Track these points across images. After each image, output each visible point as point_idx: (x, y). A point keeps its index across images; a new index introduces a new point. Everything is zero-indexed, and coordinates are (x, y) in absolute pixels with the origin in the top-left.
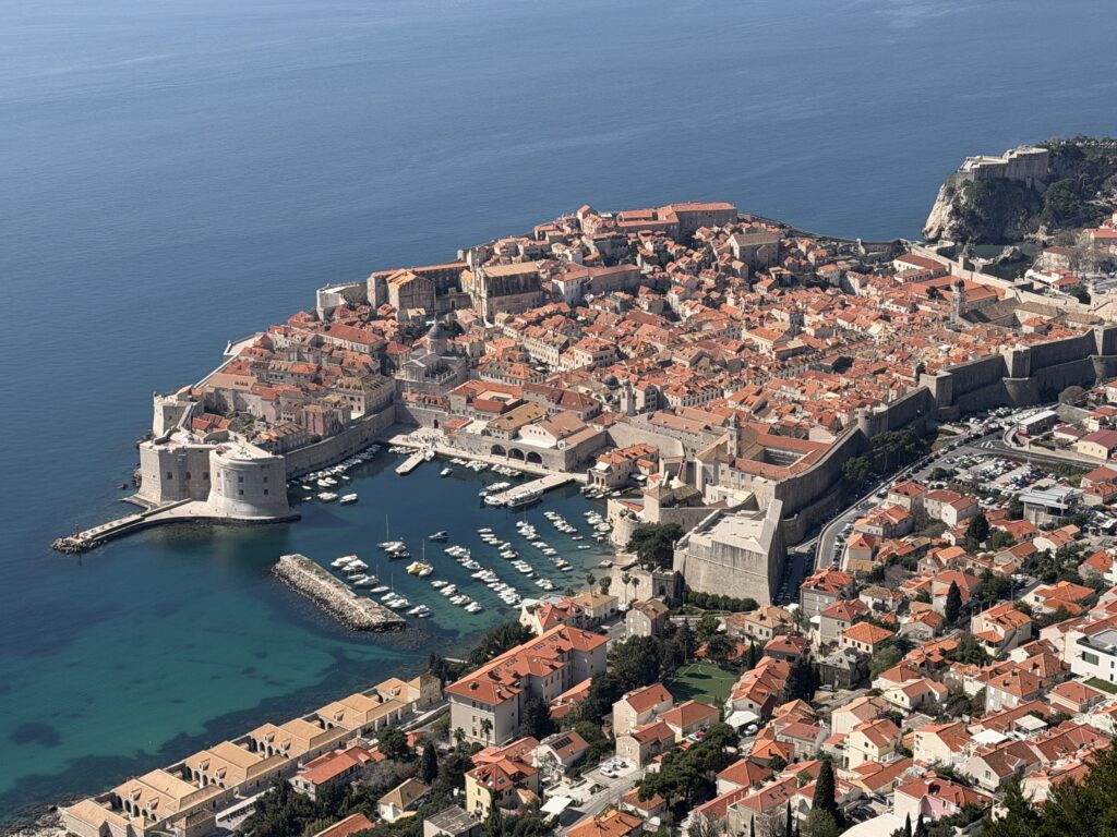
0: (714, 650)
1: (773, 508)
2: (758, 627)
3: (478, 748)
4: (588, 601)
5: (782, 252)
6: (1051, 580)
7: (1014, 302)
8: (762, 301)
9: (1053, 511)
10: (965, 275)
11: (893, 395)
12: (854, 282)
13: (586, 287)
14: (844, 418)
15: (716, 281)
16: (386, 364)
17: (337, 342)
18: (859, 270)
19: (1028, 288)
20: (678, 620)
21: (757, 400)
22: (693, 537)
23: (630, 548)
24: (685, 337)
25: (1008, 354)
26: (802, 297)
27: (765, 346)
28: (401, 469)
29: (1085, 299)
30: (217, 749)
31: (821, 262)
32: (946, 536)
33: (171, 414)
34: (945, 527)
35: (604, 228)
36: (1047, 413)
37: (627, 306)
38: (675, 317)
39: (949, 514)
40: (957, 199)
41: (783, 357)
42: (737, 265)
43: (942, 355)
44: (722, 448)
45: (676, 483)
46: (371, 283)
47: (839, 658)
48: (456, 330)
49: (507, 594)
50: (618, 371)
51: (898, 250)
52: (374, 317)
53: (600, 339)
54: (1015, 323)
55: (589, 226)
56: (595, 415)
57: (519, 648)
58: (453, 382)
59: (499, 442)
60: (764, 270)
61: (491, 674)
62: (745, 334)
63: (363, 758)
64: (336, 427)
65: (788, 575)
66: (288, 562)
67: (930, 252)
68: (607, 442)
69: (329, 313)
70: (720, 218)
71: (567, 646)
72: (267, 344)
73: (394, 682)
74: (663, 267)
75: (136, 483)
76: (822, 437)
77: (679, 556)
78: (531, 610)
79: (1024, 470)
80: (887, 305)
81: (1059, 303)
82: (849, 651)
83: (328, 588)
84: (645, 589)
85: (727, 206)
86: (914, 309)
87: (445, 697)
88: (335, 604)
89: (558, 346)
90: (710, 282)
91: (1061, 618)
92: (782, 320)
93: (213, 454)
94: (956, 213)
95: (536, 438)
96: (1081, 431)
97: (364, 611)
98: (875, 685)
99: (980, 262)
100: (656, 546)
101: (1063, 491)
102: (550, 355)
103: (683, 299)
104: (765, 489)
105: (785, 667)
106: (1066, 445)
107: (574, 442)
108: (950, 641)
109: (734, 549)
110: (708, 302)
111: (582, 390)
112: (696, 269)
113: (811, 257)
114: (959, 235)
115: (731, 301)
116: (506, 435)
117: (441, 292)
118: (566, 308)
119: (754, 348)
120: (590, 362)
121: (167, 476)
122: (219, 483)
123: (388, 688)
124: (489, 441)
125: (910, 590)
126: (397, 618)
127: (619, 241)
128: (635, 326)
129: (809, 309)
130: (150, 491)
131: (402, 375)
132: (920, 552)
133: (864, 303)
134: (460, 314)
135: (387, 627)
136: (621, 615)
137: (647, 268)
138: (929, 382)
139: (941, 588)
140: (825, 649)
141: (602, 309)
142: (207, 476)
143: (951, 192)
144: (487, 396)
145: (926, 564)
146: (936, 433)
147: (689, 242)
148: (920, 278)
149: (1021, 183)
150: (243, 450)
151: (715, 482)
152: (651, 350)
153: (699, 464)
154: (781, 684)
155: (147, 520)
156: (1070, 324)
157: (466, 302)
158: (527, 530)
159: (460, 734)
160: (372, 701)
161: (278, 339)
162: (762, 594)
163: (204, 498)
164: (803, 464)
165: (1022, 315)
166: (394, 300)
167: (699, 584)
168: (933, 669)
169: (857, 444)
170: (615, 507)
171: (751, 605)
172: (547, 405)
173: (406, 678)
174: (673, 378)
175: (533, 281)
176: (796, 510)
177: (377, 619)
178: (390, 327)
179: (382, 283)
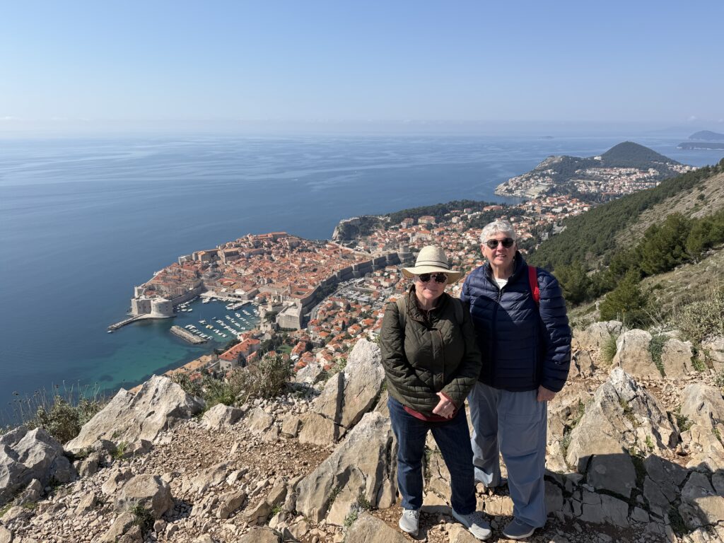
0: (287, 341)
1: (300, 306)
2: (297, 335)
3: (227, 372)
4: (255, 332)
5: (299, 244)
6: (365, 318)
7: (354, 254)
8: (295, 256)
9: (365, 302)
10: (343, 248)
11: (327, 277)
12: (317, 250)
13: (250, 254)
14: (316, 283)
15: (283, 251)
16: (199, 275)
17: (185, 270)
18: (318, 247)
19: (357, 250)
20: (277, 335)
21: (295, 280)
22: (280, 314)
23: (265, 318)
24: (276, 265)
25: (353, 265)
26: (304, 254)
27: (296, 266)
28: (204, 302)
29: (370, 252)
31: (308, 246)
32: (341, 310)
33: (140, 291)
34: (341, 307)
35: (254, 239)
36: (363, 279)
37: (261, 258)
38: (273, 260)
39: (342, 304)
40: (340, 230)
41: (300, 269)
42: (288, 247)
43: (338, 267)
44: (287, 292)
45: (276, 301)
46: (193, 255)
47: (318, 341)
48: (217, 266)
49: (234, 332)
50: (260, 274)
51: (326, 242)
52: (195, 263)
53: (255, 267)
54: (354, 259)
55: (251, 239)
56: (254, 285)
57: (237, 345)
58: (217, 279)
59: (230, 294)
60: (295, 248)
61: (230, 352)
62: (291, 264)
63: (197, 377)
64: (186, 293)
65: (304, 322)
66: (174, 328)
67: (334, 243)
68: (258, 292)
69: (182, 263)
70: (284, 236)
71: (250, 344)
72: (165, 272)
73: (205, 356)
74: (270, 248)
75: (131, 310)
76: (312, 288)
77: (277, 319)
78: (240, 335)
79: (358, 293)
80: (325, 255)
81: (364, 253)
82: (320, 339)
83: (185, 334)
84: (269, 328)
85: (285, 233)
86: (331, 256)
87: (218, 359)
88: (188, 338)
89: (244, 269)
91: (368, 327)
92: (300, 260)
93: (152, 301)
94: (339, 233)
95: (239, 292)
96: (370, 283)
97: (196, 339)
98: (326, 346)
99: (346, 244)
100: (271, 317)
101: (367, 297)
102: (242, 271)
103: (275, 256)
104: (298, 301)
105: (304, 344)
106: (367, 287)
107: (249, 292)
108: (343, 334)
109: (291, 316)
110: (281, 256)
111: (251, 279)
112: (278, 248)
113: (306, 244)
114: (341, 238)
115: (287, 256)
116: (232, 292)
117: (212, 256)
118: (246, 259)
119: (293, 267)
120: (253, 272)
121: (139, 308)
122: (153, 308)
123: (203, 358)
124: (227, 293)
125: (333, 323)
126: (204, 340)
127: (258, 242)
128: (263, 263)
129: (306, 257)
130: (135, 312)
131: (203, 278)
132: (335, 314)
133: (319, 255)
134: (218, 262)
135: (202, 343)
136: (264, 334)
137: (266, 249)
138: (335, 273)
139: (340, 322)
140: (314, 339)
141: (255, 259)
142: (150, 307)
143: (338, 228)
144: (226, 282)
145: (337, 316)
146: (337, 285)
147: (275, 241)
148: (331, 249)
149: (354, 226)
150: (160, 300)
151: (285, 300)
152: (268, 269)
153: (281, 296)
154: (304, 348)
155: (134, 320)
156: (367, 258)
157: (219, 259)
158: (238, 315)
159: (223, 368)
160: (199, 362)
161: (169, 270)
162: (298, 326)
163: (150, 313)
164: (306, 294)
165: (356, 257)
166: (200, 259)
167: (283, 325)
168: (340, 341)
169: (319, 289)
170: (261, 308)
171: (296, 330)
172: (241, 283)
173: (208, 355)
174: (273, 275)
175: (237, 253)
176: (306, 306)
177: (199, 341)
178: (199, 266)
179: (196, 255)
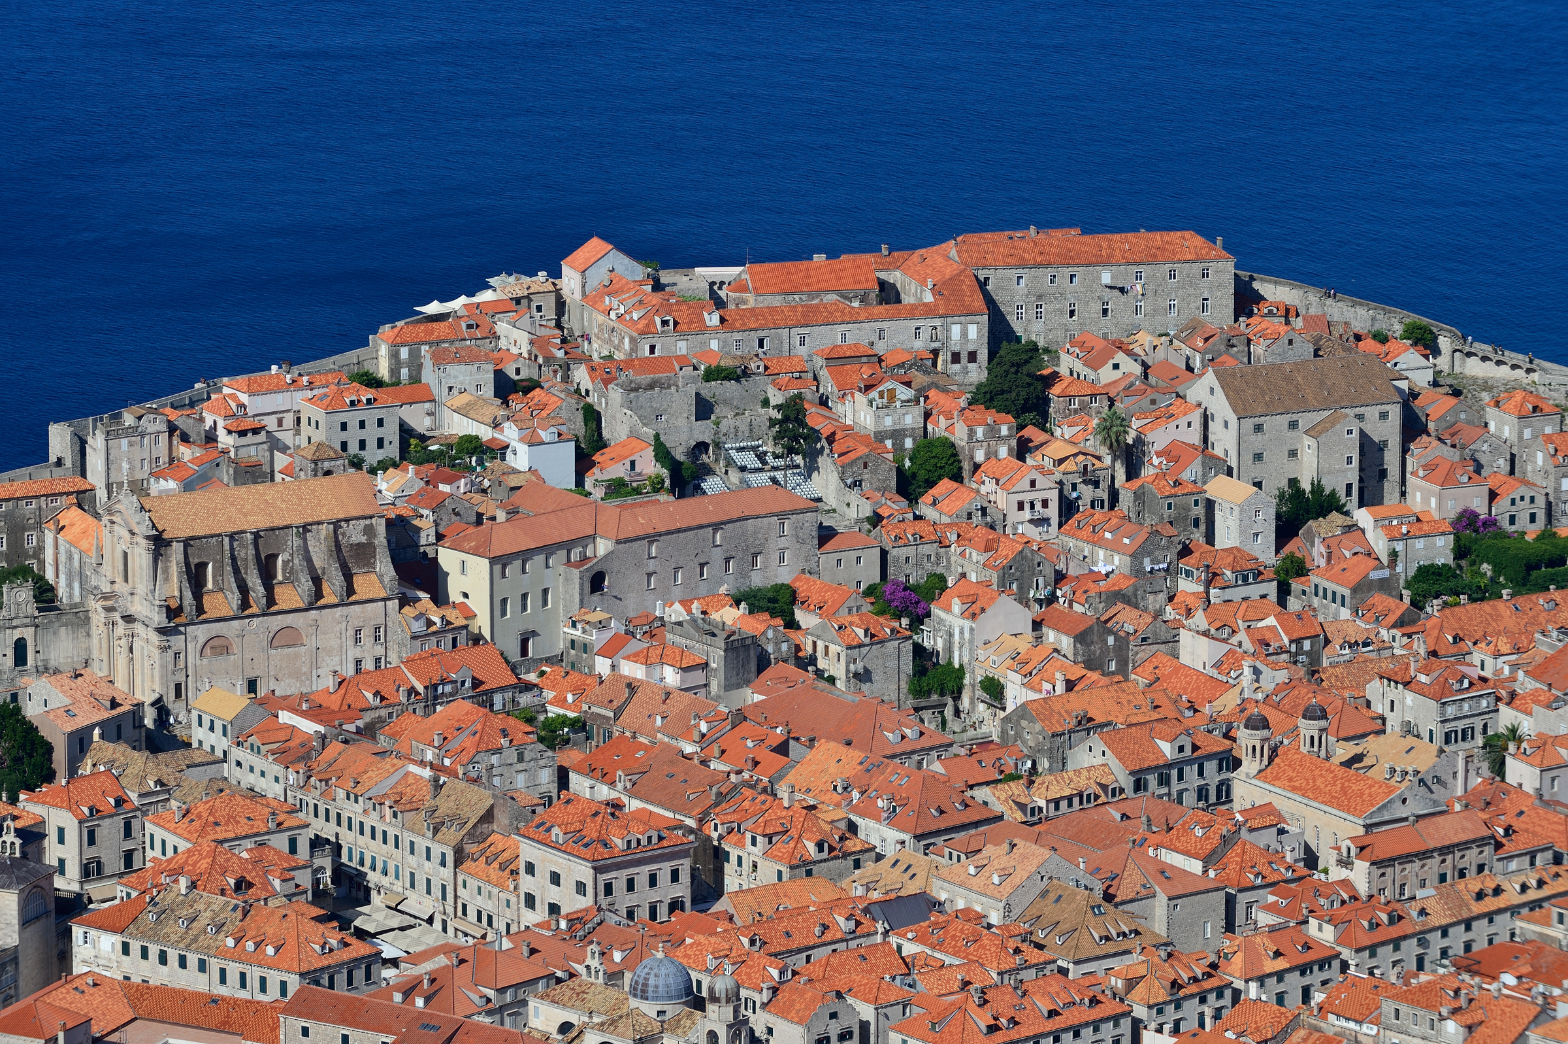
13: (583, 581)
15: (1136, 556)
24: (994, 799)
53: (633, 805)
55: (608, 328)
89: (452, 835)
92: (1409, 729)
102: (417, 866)
120: (586, 902)
128: (782, 749)
129: (1525, 684)
134: (46, 693)
141: (648, 678)
157: (72, 642)
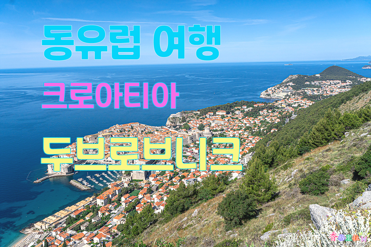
0: (137, 188)
2: (143, 184)
3: (101, 206)
4: (118, 182)
5: (146, 129)
6: (184, 172)
7: (178, 134)
8: (143, 136)
10: (171, 130)
18: (157, 131)
20: (131, 184)
26: (149, 135)
29: (187, 133)
30: (60, 212)
35: (120, 127)
40: (170, 120)
42: (140, 131)
47: (154, 187)
51: (162, 128)
57: (107, 190)
59: (105, 160)
60: (143, 132)
61: (103, 195)
63: (83, 210)
65: (147, 175)
66: (72, 181)
71: (114, 190)
73: (88, 198)
75: (47, 171)
77: (132, 174)
78: (110, 184)
80: (161, 135)
81: (184, 133)
82: (156, 186)
83: (78, 184)
84: (127, 179)
86: (165, 136)
87: (96, 199)
88: (79, 187)
90: (136, 134)
91: (184, 178)
94: (170, 122)
96: (187, 151)
98: (159, 190)
99: (174, 129)
100: (128, 173)
101: (185, 159)
106: (185, 153)
108: (170, 183)
109: (139, 172)
110: (136, 136)
112: (134, 132)
113: (150, 129)
114: (171, 125)
116: (106, 159)
117: (95, 138)
121: (52, 170)
125: (164, 176)
126: (89, 188)
127: (122, 129)
130: (50, 172)
133: (158, 135)
135: (87, 189)
136: (123, 184)
137: (127, 133)
139: (168, 175)
147: (132, 128)
148: (165, 131)
149: (178, 118)
154: (146, 192)
155: (49, 177)
156: (186, 136)
159: (98, 205)
160: (85, 201)
162: (144, 179)
167: (135, 178)
171: (142, 180)
173: (90, 197)
179: (86, 137)
